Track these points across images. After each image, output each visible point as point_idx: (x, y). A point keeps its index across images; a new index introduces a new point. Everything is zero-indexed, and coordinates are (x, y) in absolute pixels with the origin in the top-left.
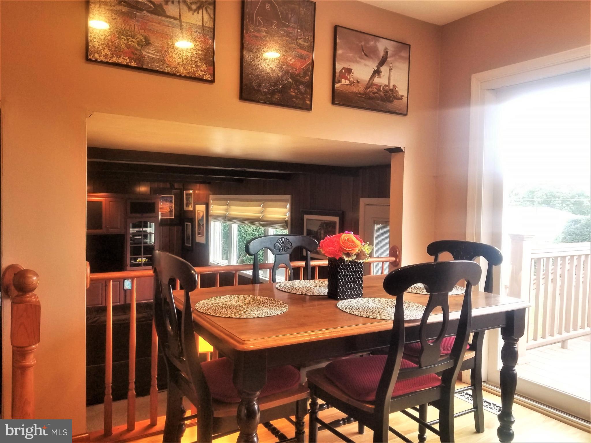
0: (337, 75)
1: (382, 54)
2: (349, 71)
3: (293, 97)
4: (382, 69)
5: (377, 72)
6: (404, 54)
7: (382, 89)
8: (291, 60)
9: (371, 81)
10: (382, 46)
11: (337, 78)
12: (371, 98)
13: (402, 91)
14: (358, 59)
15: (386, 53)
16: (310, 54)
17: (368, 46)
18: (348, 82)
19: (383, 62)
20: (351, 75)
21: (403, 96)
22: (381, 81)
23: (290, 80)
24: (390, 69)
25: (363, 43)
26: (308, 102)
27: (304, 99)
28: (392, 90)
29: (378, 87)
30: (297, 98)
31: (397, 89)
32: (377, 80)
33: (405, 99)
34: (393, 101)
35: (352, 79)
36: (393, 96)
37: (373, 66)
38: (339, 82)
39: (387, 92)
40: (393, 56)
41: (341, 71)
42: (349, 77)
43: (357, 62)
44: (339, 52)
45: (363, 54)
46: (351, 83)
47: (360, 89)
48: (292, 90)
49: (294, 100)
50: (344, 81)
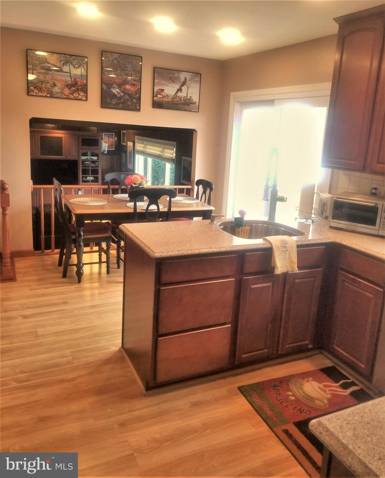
0: (155, 93)
1: (183, 80)
2: (163, 90)
3: (129, 105)
4: (183, 88)
5: (180, 90)
6: (197, 79)
7: (182, 99)
8: (128, 87)
9: (176, 95)
10: (183, 76)
11: (155, 95)
12: (176, 104)
13: (195, 99)
14: (168, 84)
15: (186, 79)
16: (139, 83)
17: (174, 76)
18: (161, 96)
19: (183, 84)
20: (163, 93)
21: (196, 102)
22: (182, 94)
23: (128, 97)
24: (188, 88)
25: (171, 75)
26: (138, 108)
27: (136, 106)
28: (189, 99)
29: (180, 98)
30: (131, 105)
31: (192, 99)
32: (179, 94)
33: (197, 104)
34: (190, 105)
35: (164, 95)
36: (190, 102)
37: (177, 87)
38: (156, 96)
39: (186, 100)
40: (189, 80)
41: (157, 91)
42: (162, 94)
43: (167, 85)
44: (156, 81)
45: (171, 81)
46: (164, 97)
47: (169, 99)
48: (129, 102)
49: (130, 107)
50: (159, 96)
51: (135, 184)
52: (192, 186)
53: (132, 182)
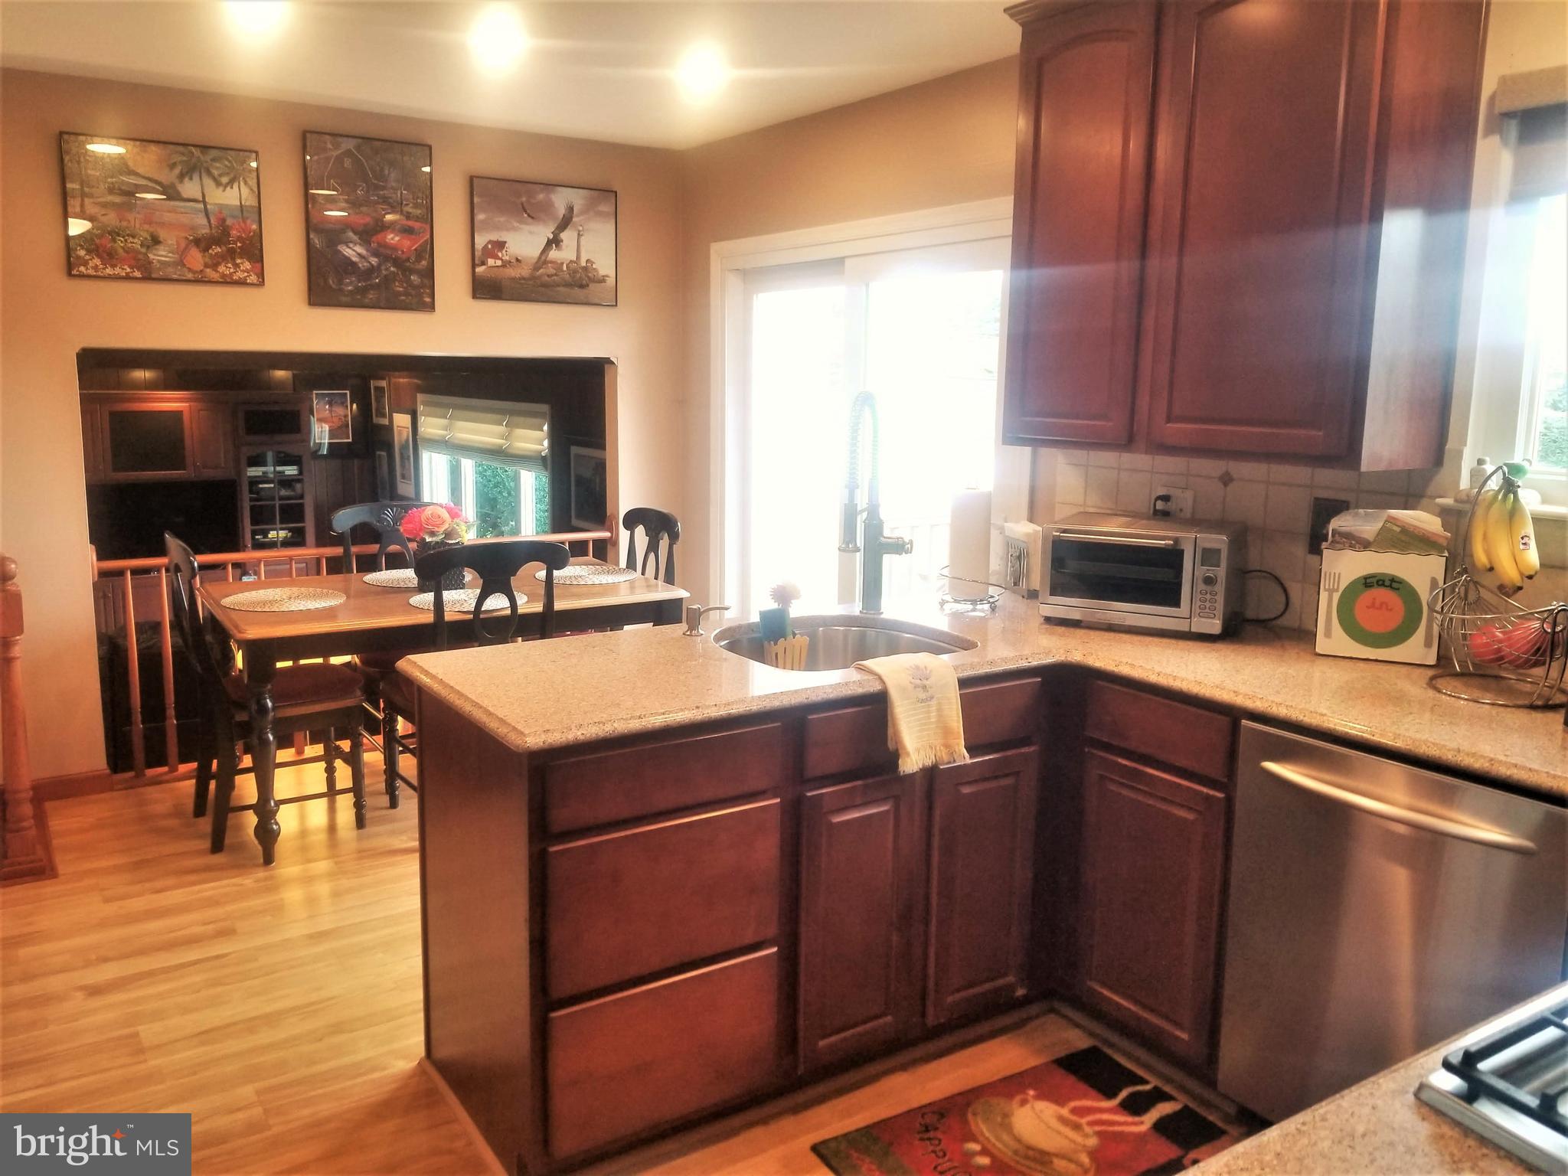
0: (478, 254)
1: (561, 211)
2: (501, 245)
3: (399, 294)
4: (563, 236)
5: (554, 242)
6: (607, 208)
7: (565, 268)
8: (392, 239)
9: (543, 258)
10: (561, 200)
11: (479, 258)
12: (545, 285)
13: (605, 266)
14: (516, 224)
15: (571, 209)
16: (424, 225)
17: (533, 201)
18: (499, 263)
19: (565, 223)
20: (504, 252)
21: (607, 276)
22: (564, 254)
23: (392, 269)
24: (579, 234)
25: (524, 199)
26: (428, 300)
27: (420, 296)
28: (585, 269)
29: (558, 266)
30: (406, 294)
31: (594, 266)
32: (554, 254)
33: (611, 281)
34: (588, 286)
35: (507, 258)
36: (588, 277)
37: (545, 232)
38: (483, 263)
39: (575, 272)
40: (582, 212)
41: (486, 245)
42: (500, 254)
43: (515, 229)
44: (480, 217)
45: (526, 215)
46: (506, 264)
47: (524, 271)
48: (397, 284)
49: (403, 298)
50: (491, 262)
51: (432, 534)
52: (612, 533)
53: (422, 529)
